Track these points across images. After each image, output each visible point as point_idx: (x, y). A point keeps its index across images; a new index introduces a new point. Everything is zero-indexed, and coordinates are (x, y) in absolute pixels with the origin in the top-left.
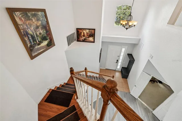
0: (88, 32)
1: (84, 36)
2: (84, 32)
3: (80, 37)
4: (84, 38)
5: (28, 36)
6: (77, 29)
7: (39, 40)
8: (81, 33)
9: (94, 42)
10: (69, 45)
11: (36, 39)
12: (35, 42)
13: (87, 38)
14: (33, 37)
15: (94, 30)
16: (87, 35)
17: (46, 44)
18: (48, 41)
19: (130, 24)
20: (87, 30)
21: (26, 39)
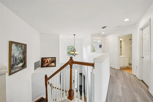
0: (51, 59)
1: (47, 62)
2: (48, 59)
3: (44, 64)
4: (47, 64)
5: (13, 58)
6: (42, 58)
7: (18, 62)
8: (45, 61)
9: (55, 66)
10: (35, 70)
11: (17, 61)
12: (16, 62)
13: (50, 64)
14: (16, 59)
15: (55, 58)
16: (50, 62)
17: (21, 65)
18: (23, 63)
19: (76, 53)
20: (49, 58)
21: (12, 59)
